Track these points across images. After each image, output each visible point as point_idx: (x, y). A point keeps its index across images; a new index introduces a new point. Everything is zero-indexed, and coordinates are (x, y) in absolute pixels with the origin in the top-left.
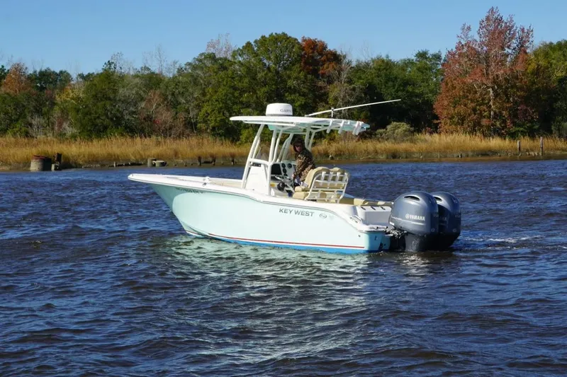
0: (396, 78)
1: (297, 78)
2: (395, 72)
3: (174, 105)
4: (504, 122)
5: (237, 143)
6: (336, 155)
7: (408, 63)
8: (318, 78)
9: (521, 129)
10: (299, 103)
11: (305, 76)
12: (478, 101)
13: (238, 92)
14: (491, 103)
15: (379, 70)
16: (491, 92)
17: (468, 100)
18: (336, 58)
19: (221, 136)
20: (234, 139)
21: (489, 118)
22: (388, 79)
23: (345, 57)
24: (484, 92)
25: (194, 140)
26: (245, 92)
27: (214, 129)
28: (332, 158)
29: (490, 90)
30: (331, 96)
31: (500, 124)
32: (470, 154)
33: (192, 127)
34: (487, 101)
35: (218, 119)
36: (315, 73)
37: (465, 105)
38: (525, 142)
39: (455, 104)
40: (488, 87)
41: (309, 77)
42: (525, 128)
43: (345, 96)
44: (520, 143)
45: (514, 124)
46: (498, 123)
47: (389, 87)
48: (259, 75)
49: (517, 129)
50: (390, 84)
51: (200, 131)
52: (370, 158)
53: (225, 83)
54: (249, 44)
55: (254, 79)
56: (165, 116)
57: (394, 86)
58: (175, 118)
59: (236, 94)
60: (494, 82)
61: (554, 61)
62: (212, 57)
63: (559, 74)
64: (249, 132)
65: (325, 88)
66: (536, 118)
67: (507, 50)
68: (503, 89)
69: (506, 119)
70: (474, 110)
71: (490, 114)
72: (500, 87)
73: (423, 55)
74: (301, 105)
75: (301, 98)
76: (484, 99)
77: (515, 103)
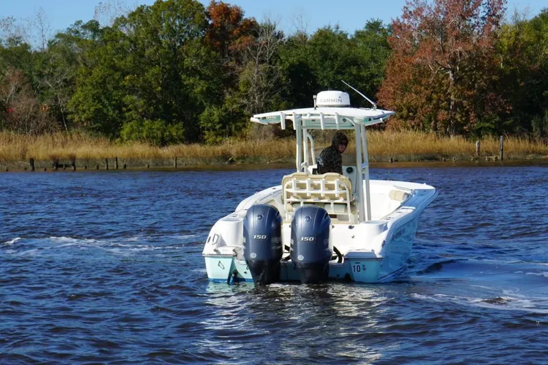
0: (336, 56)
1: (197, 55)
3: (38, 91)
4: (467, 113)
5: (118, 141)
6: (238, 159)
7: (359, 35)
8: (223, 55)
9: (487, 125)
10: (199, 88)
11: (208, 52)
12: (434, 88)
13: (119, 73)
14: (450, 90)
15: (315, 45)
16: (451, 75)
17: (421, 85)
18: (252, 28)
19: (98, 131)
21: (449, 109)
22: (325, 56)
23: (272, 27)
24: (441, 76)
26: (128, 73)
28: (232, 161)
29: (450, 72)
30: (242, 78)
31: (461, 118)
32: (413, 157)
33: (61, 120)
34: (445, 88)
35: (92, 109)
37: (417, 93)
38: (489, 143)
39: (405, 89)
40: (447, 69)
41: (213, 53)
42: (492, 123)
44: (479, 144)
45: (480, 118)
46: (458, 116)
47: (325, 69)
48: (148, 52)
49: (482, 124)
50: (328, 63)
51: (71, 124)
52: (279, 162)
53: (102, 61)
55: (142, 56)
56: (22, 105)
57: (332, 68)
59: (117, 75)
60: (454, 61)
64: (132, 126)
65: (233, 69)
66: (509, 110)
67: (472, 21)
68: (467, 72)
69: (468, 111)
70: (429, 99)
71: (449, 104)
72: (462, 69)
73: (374, 26)
74: (202, 92)
75: (202, 82)
76: (441, 85)
77: (481, 90)
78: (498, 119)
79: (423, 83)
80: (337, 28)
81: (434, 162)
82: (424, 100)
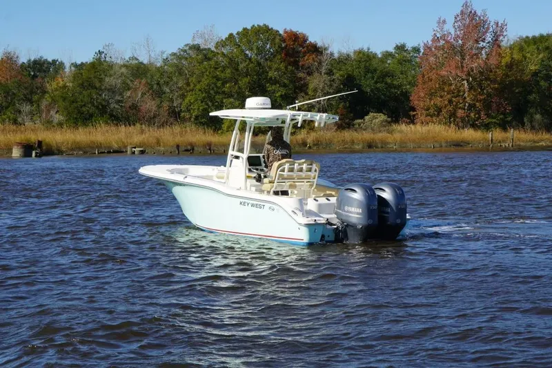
0: (375, 70)
1: (278, 69)
2: (374, 63)
3: (159, 94)
4: (479, 113)
5: (219, 132)
6: (314, 145)
7: (388, 55)
8: (297, 69)
9: (494, 120)
10: (279, 94)
11: (286, 67)
12: (453, 93)
13: (220, 82)
14: (466, 95)
15: (360, 61)
16: (466, 84)
17: (444, 91)
18: (315, 50)
19: (204, 125)
20: (216, 128)
21: (464, 109)
22: (367, 70)
23: (326, 49)
24: (459, 85)
25: (177, 129)
26: (226, 82)
27: (197, 118)
28: (310, 147)
29: (465, 82)
30: (311, 86)
31: (475, 115)
32: (444, 145)
33: (176, 116)
34: (462, 94)
35: (201, 108)
36: (295, 64)
37: (441, 97)
38: (497, 134)
39: (432, 95)
40: (463, 80)
41: (290, 67)
42: (498, 120)
43: (324, 87)
44: (492, 134)
45: (488, 116)
46: (472, 115)
47: (367, 79)
48: (241, 66)
49: (490, 120)
50: (370, 75)
51: (184, 120)
52: (346, 148)
53: (208, 73)
54: (231, 35)
55: (237, 70)
56: (149, 105)
57: (373, 78)
58: (159, 107)
59: (219, 84)
60: (469, 74)
61: (528, 55)
62: (196, 48)
63: (533, 68)
64: (230, 122)
65: (304, 79)
66: (509, 110)
67: (482, 44)
68: (477, 81)
69: (480, 110)
70: (450, 102)
71: (465, 105)
72: (474, 79)
73: (401, 48)
74: (281, 96)
75: (281, 89)
76: (459, 91)
77: (489, 95)
78: (502, 116)
79: (446, 89)
80: (369, 49)
81: (460, 148)
82: (446, 102)
